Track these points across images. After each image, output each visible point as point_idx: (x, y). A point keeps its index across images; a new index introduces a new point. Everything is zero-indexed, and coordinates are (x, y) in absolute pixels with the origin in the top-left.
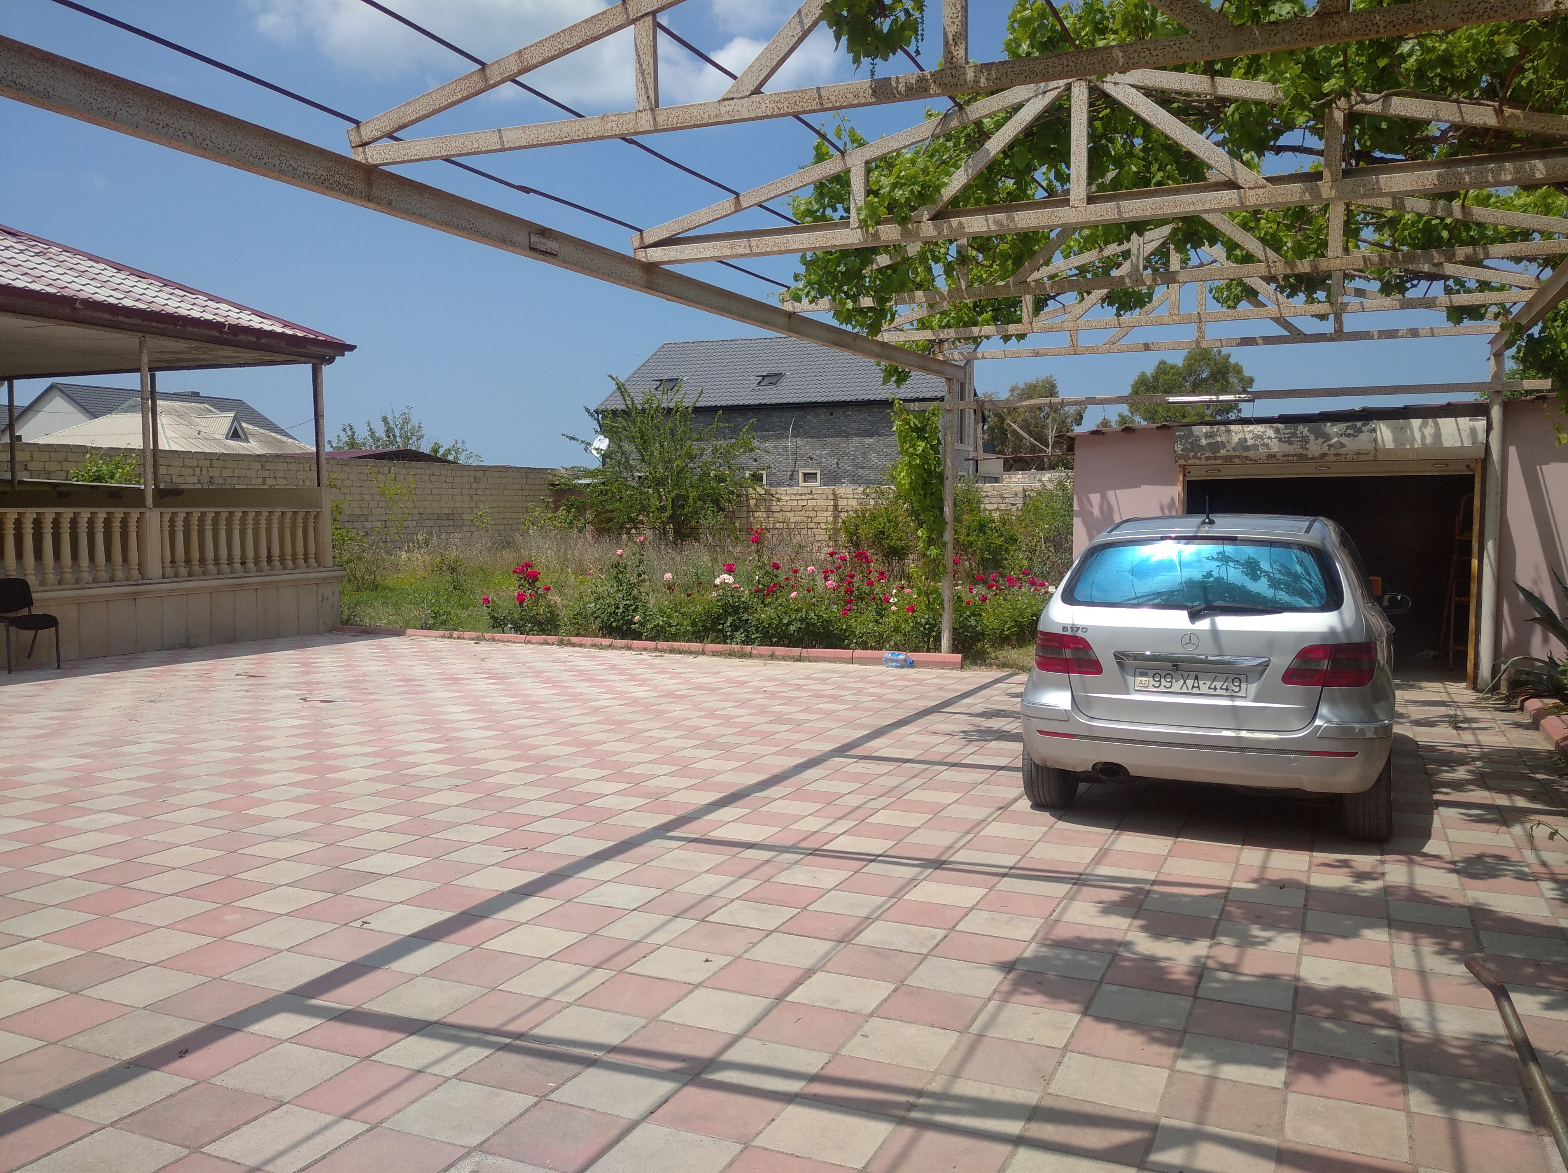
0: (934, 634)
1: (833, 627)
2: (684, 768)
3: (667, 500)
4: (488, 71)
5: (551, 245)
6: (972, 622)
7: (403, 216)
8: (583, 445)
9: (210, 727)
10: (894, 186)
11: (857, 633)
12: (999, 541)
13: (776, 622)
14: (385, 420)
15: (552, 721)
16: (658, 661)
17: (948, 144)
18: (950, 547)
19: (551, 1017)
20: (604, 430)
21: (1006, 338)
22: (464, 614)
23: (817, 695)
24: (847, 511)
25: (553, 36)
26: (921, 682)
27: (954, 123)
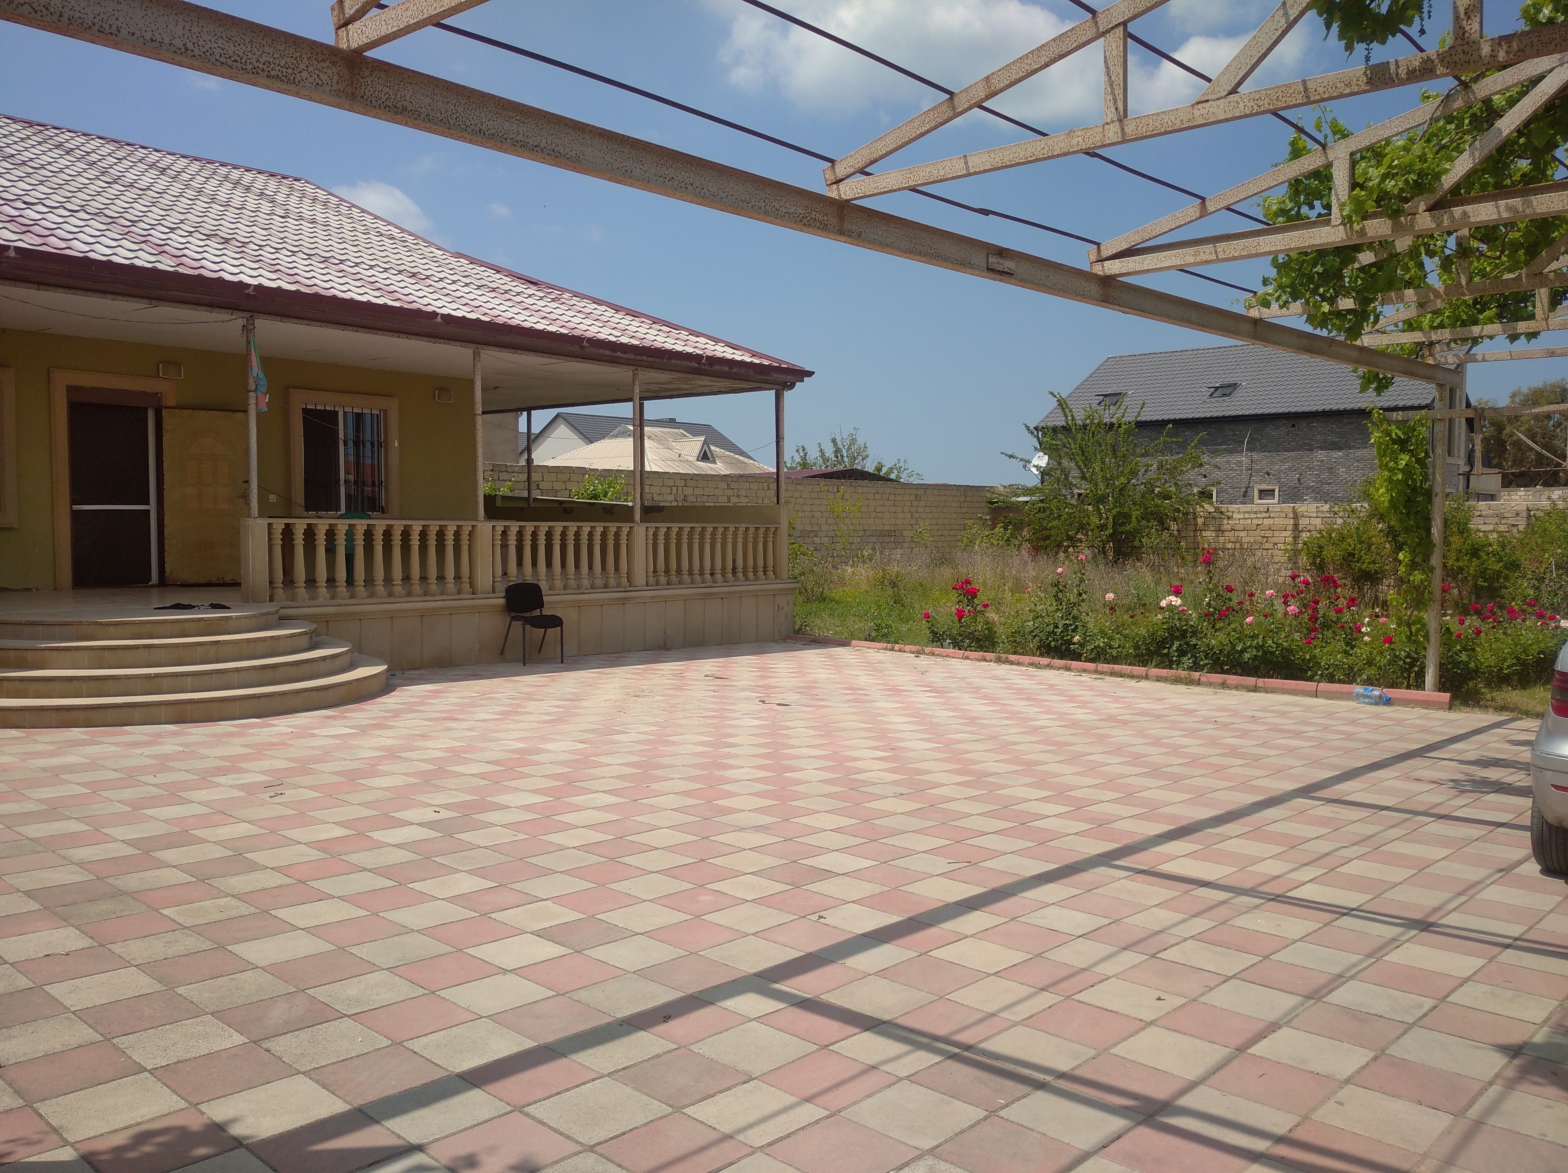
0: (1416, 669)
1: (1294, 656)
2: (1128, 796)
3: (1107, 518)
4: (956, 99)
5: (1008, 265)
6: (1464, 657)
7: (871, 246)
8: (1022, 463)
9: (684, 722)
10: (1384, 177)
11: (1323, 664)
12: (1497, 567)
13: (1228, 648)
14: (834, 441)
15: (992, 738)
16: (1098, 683)
17: (1448, 127)
18: (1439, 572)
19: (999, 1033)
20: (1043, 447)
21: (1513, 338)
22: (904, 628)
23: (1276, 729)
24: (1309, 531)
25: (1021, 58)
26: (1399, 722)
27: (1458, 103)
